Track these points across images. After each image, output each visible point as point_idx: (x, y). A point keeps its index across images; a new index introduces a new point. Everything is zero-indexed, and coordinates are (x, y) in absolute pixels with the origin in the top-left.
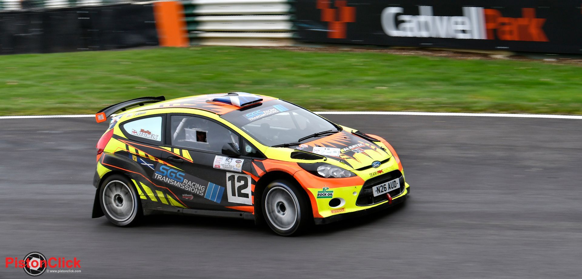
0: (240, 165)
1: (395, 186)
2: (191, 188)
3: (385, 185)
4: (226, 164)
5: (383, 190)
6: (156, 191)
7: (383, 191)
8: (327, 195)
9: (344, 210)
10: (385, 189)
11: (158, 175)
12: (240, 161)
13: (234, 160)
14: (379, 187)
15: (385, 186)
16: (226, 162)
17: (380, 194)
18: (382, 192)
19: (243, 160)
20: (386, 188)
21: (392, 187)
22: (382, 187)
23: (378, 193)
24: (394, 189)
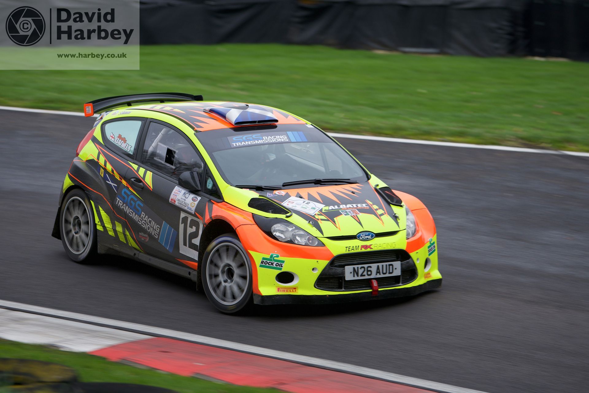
0: (194, 203)
1: (391, 271)
2: (147, 225)
3: (370, 267)
4: (182, 200)
5: (365, 273)
6: (115, 221)
7: (364, 275)
8: (274, 264)
9: (295, 291)
10: (369, 273)
11: (119, 200)
12: (196, 199)
13: (192, 196)
14: (358, 268)
15: (369, 269)
16: (182, 197)
17: (356, 278)
18: (362, 275)
19: (200, 198)
20: (370, 271)
21: (385, 272)
22: (363, 269)
23: (354, 276)
24: (388, 275)
